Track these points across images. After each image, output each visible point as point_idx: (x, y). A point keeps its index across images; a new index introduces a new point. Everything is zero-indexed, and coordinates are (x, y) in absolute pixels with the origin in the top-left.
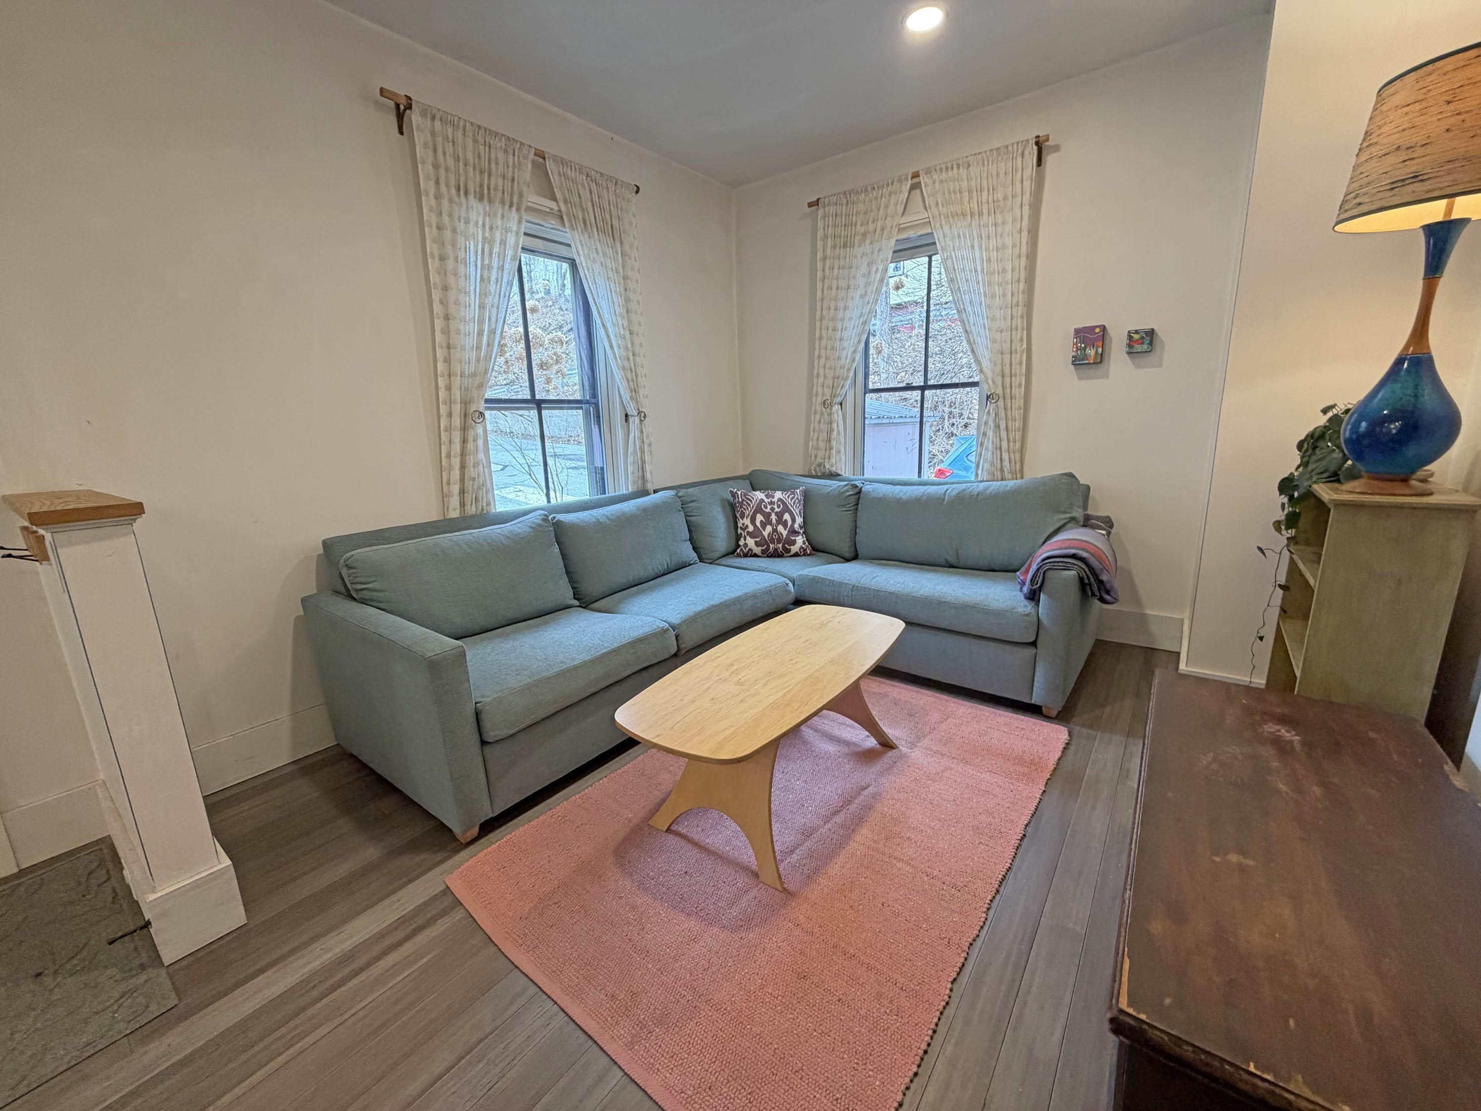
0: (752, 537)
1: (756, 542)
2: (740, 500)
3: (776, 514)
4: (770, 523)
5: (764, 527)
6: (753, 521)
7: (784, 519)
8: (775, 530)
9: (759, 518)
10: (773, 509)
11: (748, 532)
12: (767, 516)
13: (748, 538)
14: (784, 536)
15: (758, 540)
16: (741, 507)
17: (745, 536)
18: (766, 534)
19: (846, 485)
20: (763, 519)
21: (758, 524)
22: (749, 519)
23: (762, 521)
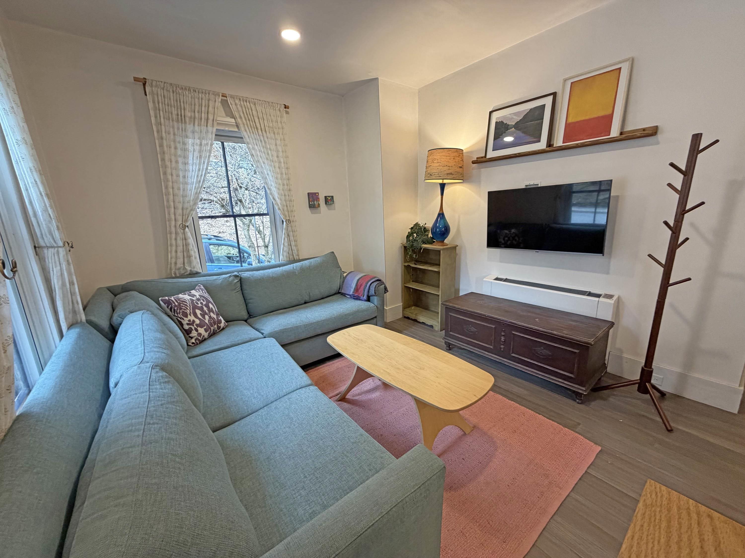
0: (201, 327)
1: (205, 329)
2: (176, 304)
3: (205, 305)
4: (206, 314)
5: (204, 317)
6: (195, 315)
7: (210, 308)
8: (210, 317)
9: (198, 312)
10: (201, 303)
11: (197, 325)
12: (201, 309)
13: (199, 329)
14: (216, 319)
15: (205, 327)
16: (181, 309)
17: (195, 328)
18: (207, 321)
19: (230, 277)
20: (201, 312)
21: (200, 316)
22: (192, 315)
23: (201, 314)
